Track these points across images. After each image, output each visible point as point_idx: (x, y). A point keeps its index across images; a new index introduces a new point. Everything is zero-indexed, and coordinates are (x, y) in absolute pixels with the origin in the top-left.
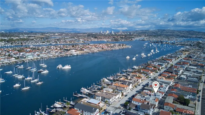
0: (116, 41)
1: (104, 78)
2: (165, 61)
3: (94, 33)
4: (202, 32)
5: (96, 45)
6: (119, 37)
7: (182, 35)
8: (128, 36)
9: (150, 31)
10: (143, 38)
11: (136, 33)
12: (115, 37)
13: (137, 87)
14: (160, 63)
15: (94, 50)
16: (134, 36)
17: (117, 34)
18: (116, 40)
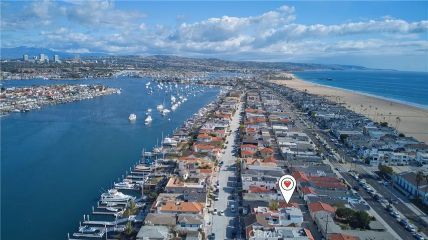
0: (75, 79)
1: (110, 191)
2: (220, 119)
3: (6, 61)
4: (232, 62)
5: (27, 90)
6: (77, 69)
7: (202, 66)
8: (98, 68)
9: (142, 59)
10: (132, 71)
11: (113, 61)
12: (67, 69)
13: (217, 200)
14: (217, 125)
15: (25, 105)
16: (111, 67)
17: (70, 62)
18: (73, 77)
